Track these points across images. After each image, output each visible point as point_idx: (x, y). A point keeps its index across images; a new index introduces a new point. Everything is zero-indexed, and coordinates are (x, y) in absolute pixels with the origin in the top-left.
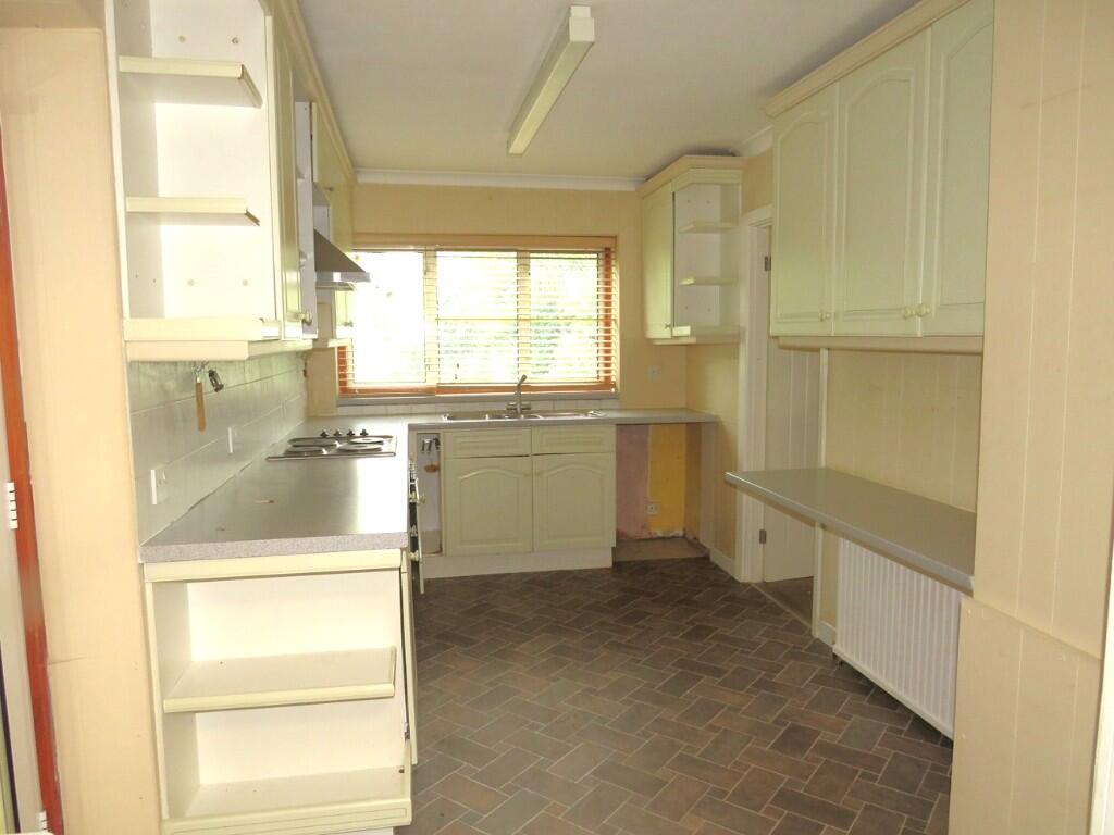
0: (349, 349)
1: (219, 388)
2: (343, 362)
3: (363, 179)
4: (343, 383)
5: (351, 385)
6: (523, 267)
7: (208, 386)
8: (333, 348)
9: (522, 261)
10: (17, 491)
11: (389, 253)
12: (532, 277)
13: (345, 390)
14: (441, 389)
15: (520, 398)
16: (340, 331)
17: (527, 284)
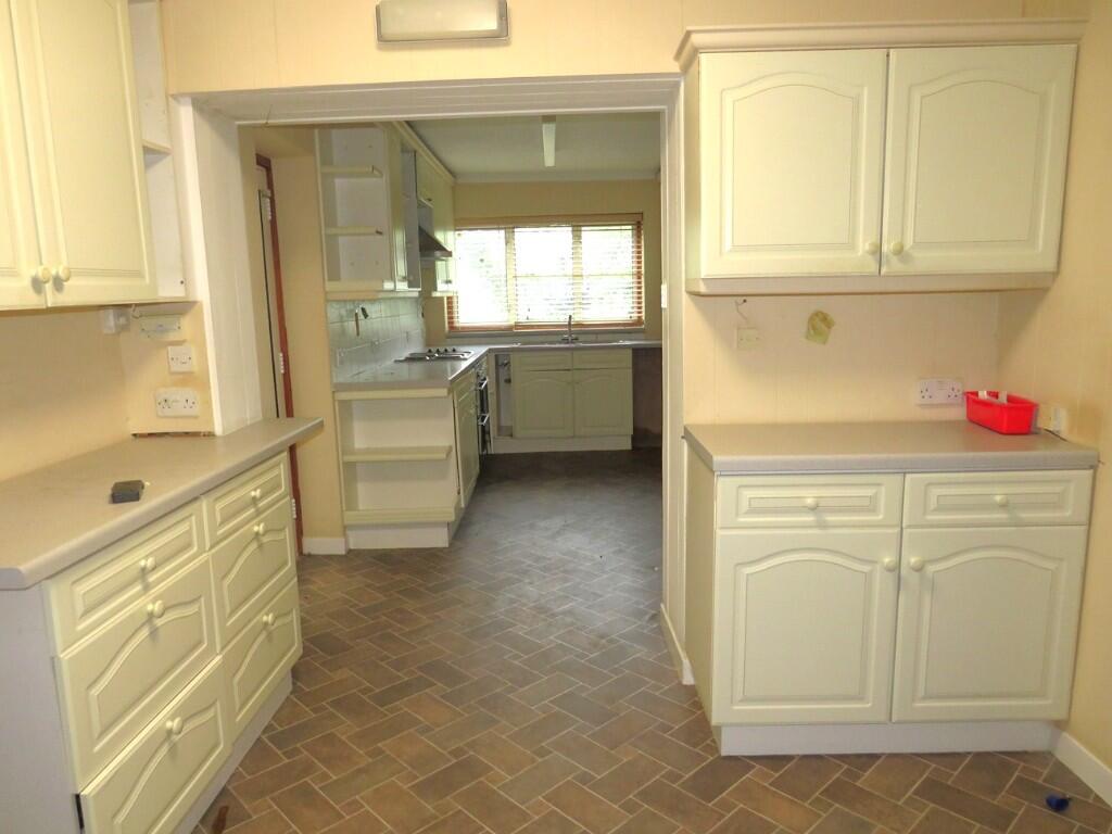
0: (455, 300)
1: (366, 316)
2: (450, 307)
3: (460, 181)
4: (451, 323)
5: (457, 325)
6: (577, 237)
7: (361, 316)
8: (441, 299)
9: (576, 233)
10: (284, 356)
11: (479, 231)
12: (583, 245)
13: (452, 327)
14: (517, 325)
15: (571, 333)
16: (441, 286)
17: (579, 250)
